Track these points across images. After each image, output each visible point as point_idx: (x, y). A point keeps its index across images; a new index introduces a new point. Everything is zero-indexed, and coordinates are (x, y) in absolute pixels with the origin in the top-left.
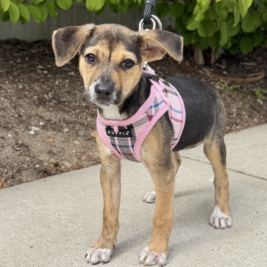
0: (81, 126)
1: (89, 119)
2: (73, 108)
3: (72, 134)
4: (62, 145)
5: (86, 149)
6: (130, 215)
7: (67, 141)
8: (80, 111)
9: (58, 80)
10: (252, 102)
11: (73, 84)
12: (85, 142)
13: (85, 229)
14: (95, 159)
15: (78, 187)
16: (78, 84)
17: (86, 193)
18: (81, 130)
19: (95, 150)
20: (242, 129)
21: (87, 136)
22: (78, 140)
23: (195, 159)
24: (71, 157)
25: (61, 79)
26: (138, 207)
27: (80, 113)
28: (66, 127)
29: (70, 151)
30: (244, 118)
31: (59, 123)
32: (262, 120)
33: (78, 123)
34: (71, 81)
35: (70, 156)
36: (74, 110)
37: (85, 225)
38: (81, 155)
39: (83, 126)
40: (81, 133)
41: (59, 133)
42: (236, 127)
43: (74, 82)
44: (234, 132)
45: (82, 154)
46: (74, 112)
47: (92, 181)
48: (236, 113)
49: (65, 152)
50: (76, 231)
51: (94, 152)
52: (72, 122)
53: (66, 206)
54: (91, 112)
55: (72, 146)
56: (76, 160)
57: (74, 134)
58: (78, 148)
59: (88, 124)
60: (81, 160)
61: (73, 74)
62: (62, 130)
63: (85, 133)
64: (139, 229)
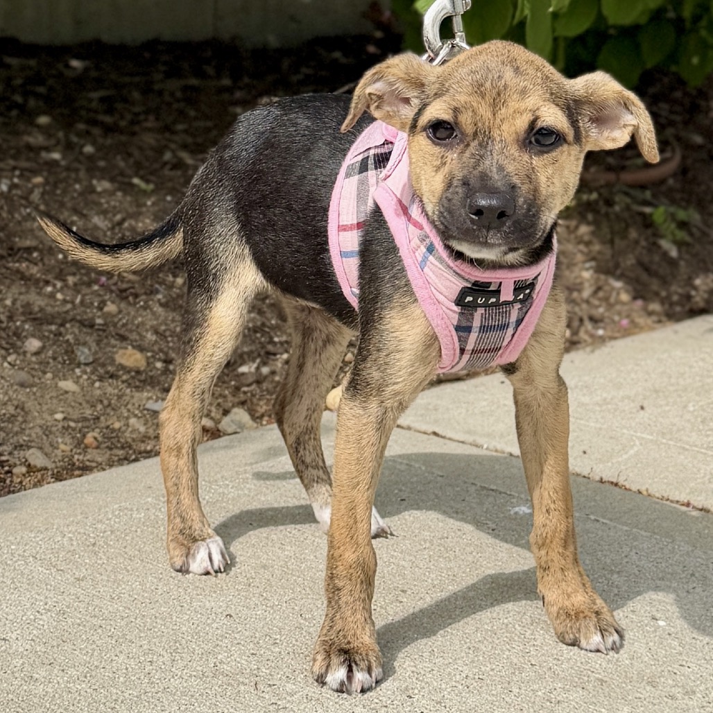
0: (85, 330)
1: (111, 308)
2: (57, 270)
3: (55, 359)
4: (19, 397)
5: (99, 407)
6: (247, 633)
7: (36, 380)
8: (80, 279)
9: (6, 177)
10: (643, 248)
11: (58, 192)
12: (97, 384)
13: (93, 687)
14: (129, 440)
15: (71, 539)
16: (75, 190)
17: (99, 562)
18: (85, 344)
19: (129, 411)
20: (613, 338)
21: (103, 365)
22: (72, 378)
23: (461, 439)
24: (47, 436)
25: (17, 173)
26: (272, 607)
27: (79, 287)
28: (33, 336)
29: (46, 416)
30: (618, 302)
31: (8, 322)
32: (678, 309)
33: (73, 320)
34: (51, 180)
35: (47, 431)
36: (61, 276)
37: (94, 673)
38: (83, 427)
39: (89, 330)
40: (83, 353)
41: (9, 354)
42: (593, 331)
43: (62, 186)
44: (588, 349)
45: (87, 424)
46: (59, 284)
47: (119, 516)
48: (591, 286)
49: (29, 418)
50: (61, 696)
51: (128, 418)
52: (53, 317)
53: (28, 605)
54: (115, 284)
55: (51, 398)
56: (66, 444)
57: (60, 359)
58: (73, 404)
59: (105, 324)
60: (83, 446)
61: (56, 156)
62: (19, 343)
63: (96, 353)
64: (278, 683)
